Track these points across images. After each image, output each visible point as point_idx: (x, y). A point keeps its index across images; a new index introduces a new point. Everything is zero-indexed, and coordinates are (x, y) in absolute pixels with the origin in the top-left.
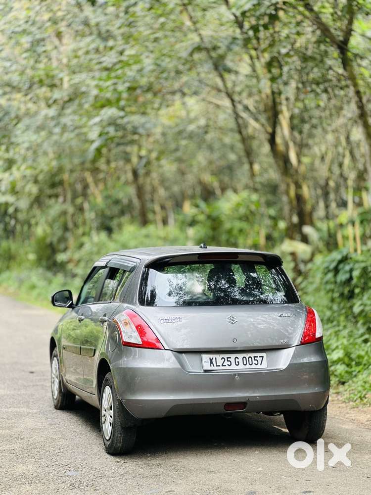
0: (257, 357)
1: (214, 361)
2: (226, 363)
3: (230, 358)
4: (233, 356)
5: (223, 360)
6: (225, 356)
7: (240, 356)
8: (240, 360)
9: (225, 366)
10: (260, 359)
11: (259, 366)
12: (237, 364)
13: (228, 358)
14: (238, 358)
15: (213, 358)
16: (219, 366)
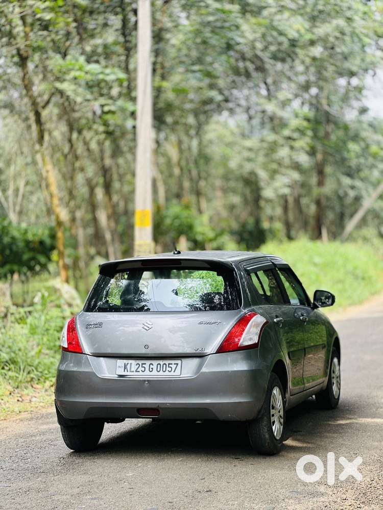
0: (172, 364)
1: (128, 367)
2: (141, 369)
3: (145, 364)
4: (148, 362)
5: (138, 365)
6: (141, 362)
7: (155, 363)
8: (154, 367)
9: (139, 371)
10: (174, 366)
11: (172, 373)
12: (151, 370)
13: (142, 364)
14: (152, 365)
15: (128, 364)
16: (133, 372)
